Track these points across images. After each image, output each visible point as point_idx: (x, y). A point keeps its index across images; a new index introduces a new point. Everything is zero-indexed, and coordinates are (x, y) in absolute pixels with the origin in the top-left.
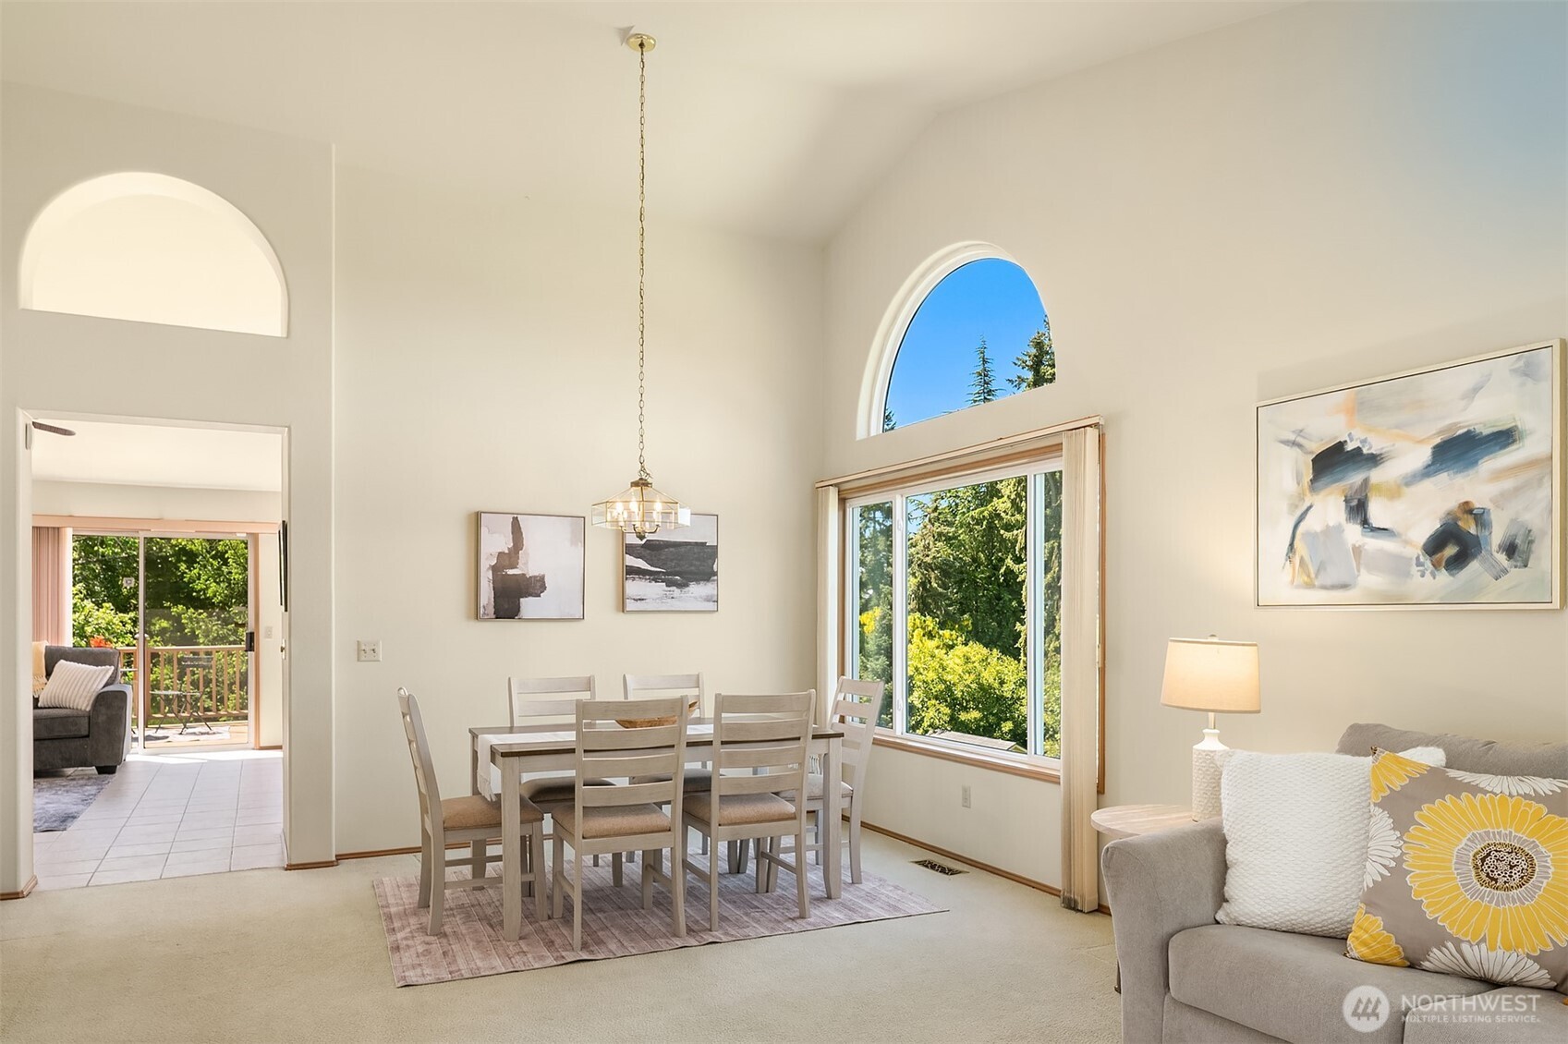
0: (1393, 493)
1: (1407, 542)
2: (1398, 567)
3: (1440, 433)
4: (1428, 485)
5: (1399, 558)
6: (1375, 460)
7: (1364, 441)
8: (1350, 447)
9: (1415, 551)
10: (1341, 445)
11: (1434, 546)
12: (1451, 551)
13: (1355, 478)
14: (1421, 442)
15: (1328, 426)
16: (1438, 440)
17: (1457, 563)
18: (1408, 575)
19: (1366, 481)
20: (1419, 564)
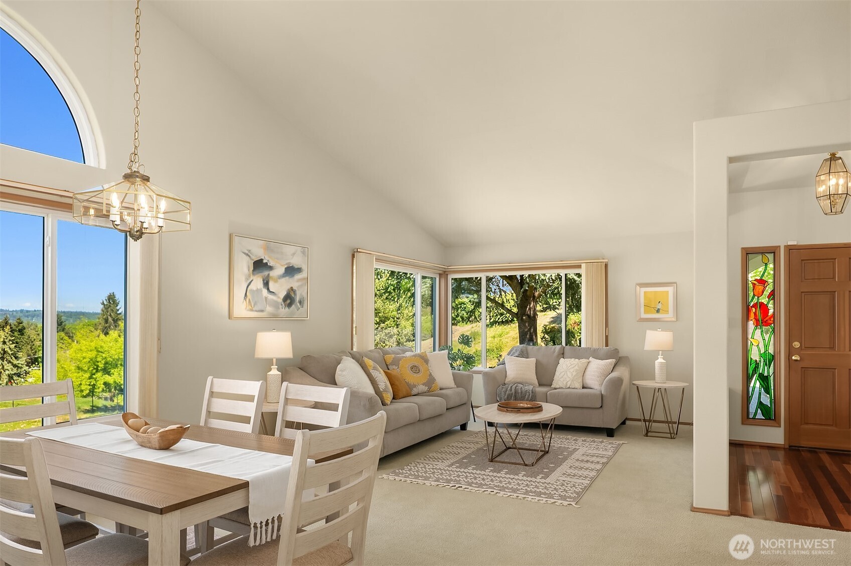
0: (276, 281)
1: (279, 297)
2: (275, 305)
3: (286, 264)
4: (283, 280)
5: (276, 302)
6: (271, 268)
7: (268, 261)
8: (265, 261)
9: (280, 301)
10: (262, 260)
11: (285, 299)
12: (288, 301)
13: (266, 273)
14: (282, 265)
15: (259, 253)
16: (286, 266)
17: (290, 305)
18: (279, 308)
19: (269, 274)
20: (282, 305)
